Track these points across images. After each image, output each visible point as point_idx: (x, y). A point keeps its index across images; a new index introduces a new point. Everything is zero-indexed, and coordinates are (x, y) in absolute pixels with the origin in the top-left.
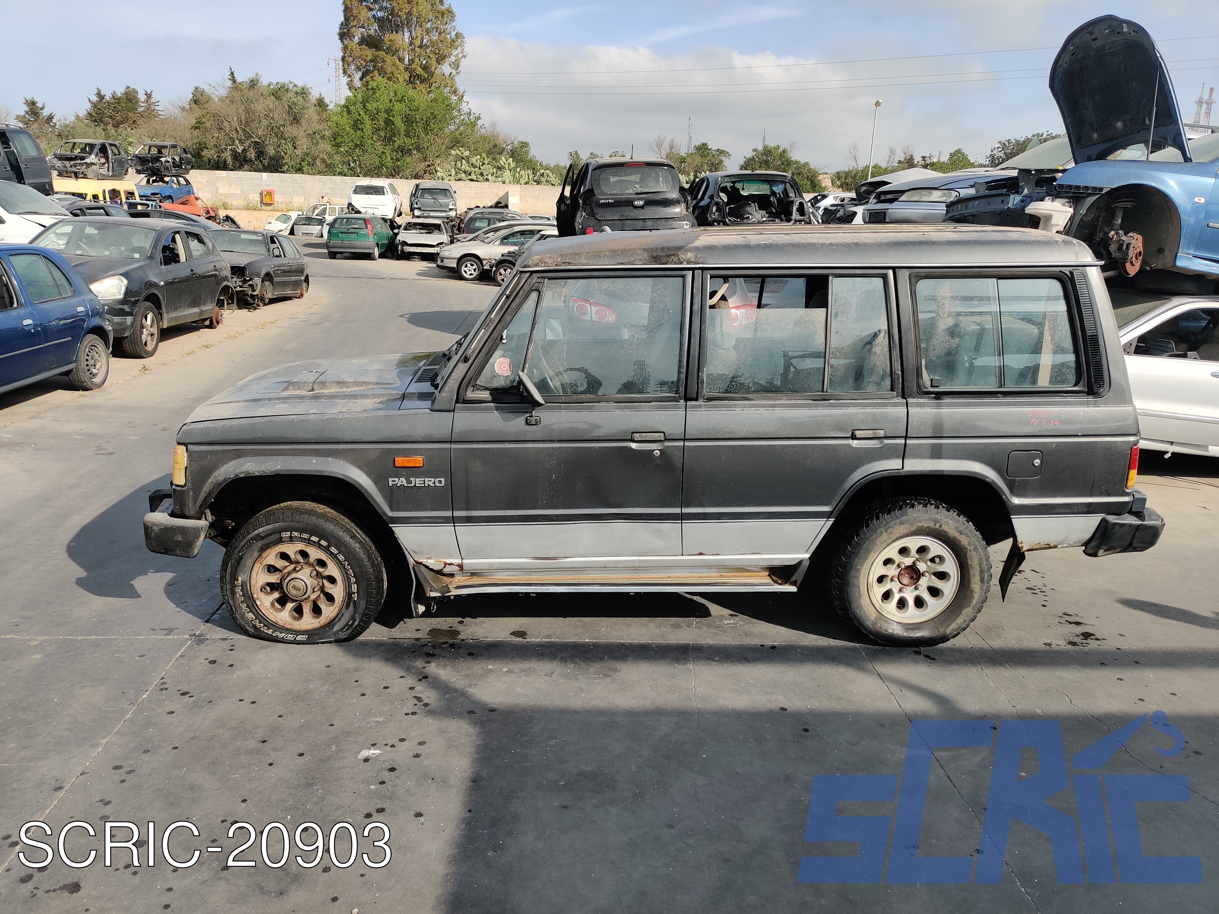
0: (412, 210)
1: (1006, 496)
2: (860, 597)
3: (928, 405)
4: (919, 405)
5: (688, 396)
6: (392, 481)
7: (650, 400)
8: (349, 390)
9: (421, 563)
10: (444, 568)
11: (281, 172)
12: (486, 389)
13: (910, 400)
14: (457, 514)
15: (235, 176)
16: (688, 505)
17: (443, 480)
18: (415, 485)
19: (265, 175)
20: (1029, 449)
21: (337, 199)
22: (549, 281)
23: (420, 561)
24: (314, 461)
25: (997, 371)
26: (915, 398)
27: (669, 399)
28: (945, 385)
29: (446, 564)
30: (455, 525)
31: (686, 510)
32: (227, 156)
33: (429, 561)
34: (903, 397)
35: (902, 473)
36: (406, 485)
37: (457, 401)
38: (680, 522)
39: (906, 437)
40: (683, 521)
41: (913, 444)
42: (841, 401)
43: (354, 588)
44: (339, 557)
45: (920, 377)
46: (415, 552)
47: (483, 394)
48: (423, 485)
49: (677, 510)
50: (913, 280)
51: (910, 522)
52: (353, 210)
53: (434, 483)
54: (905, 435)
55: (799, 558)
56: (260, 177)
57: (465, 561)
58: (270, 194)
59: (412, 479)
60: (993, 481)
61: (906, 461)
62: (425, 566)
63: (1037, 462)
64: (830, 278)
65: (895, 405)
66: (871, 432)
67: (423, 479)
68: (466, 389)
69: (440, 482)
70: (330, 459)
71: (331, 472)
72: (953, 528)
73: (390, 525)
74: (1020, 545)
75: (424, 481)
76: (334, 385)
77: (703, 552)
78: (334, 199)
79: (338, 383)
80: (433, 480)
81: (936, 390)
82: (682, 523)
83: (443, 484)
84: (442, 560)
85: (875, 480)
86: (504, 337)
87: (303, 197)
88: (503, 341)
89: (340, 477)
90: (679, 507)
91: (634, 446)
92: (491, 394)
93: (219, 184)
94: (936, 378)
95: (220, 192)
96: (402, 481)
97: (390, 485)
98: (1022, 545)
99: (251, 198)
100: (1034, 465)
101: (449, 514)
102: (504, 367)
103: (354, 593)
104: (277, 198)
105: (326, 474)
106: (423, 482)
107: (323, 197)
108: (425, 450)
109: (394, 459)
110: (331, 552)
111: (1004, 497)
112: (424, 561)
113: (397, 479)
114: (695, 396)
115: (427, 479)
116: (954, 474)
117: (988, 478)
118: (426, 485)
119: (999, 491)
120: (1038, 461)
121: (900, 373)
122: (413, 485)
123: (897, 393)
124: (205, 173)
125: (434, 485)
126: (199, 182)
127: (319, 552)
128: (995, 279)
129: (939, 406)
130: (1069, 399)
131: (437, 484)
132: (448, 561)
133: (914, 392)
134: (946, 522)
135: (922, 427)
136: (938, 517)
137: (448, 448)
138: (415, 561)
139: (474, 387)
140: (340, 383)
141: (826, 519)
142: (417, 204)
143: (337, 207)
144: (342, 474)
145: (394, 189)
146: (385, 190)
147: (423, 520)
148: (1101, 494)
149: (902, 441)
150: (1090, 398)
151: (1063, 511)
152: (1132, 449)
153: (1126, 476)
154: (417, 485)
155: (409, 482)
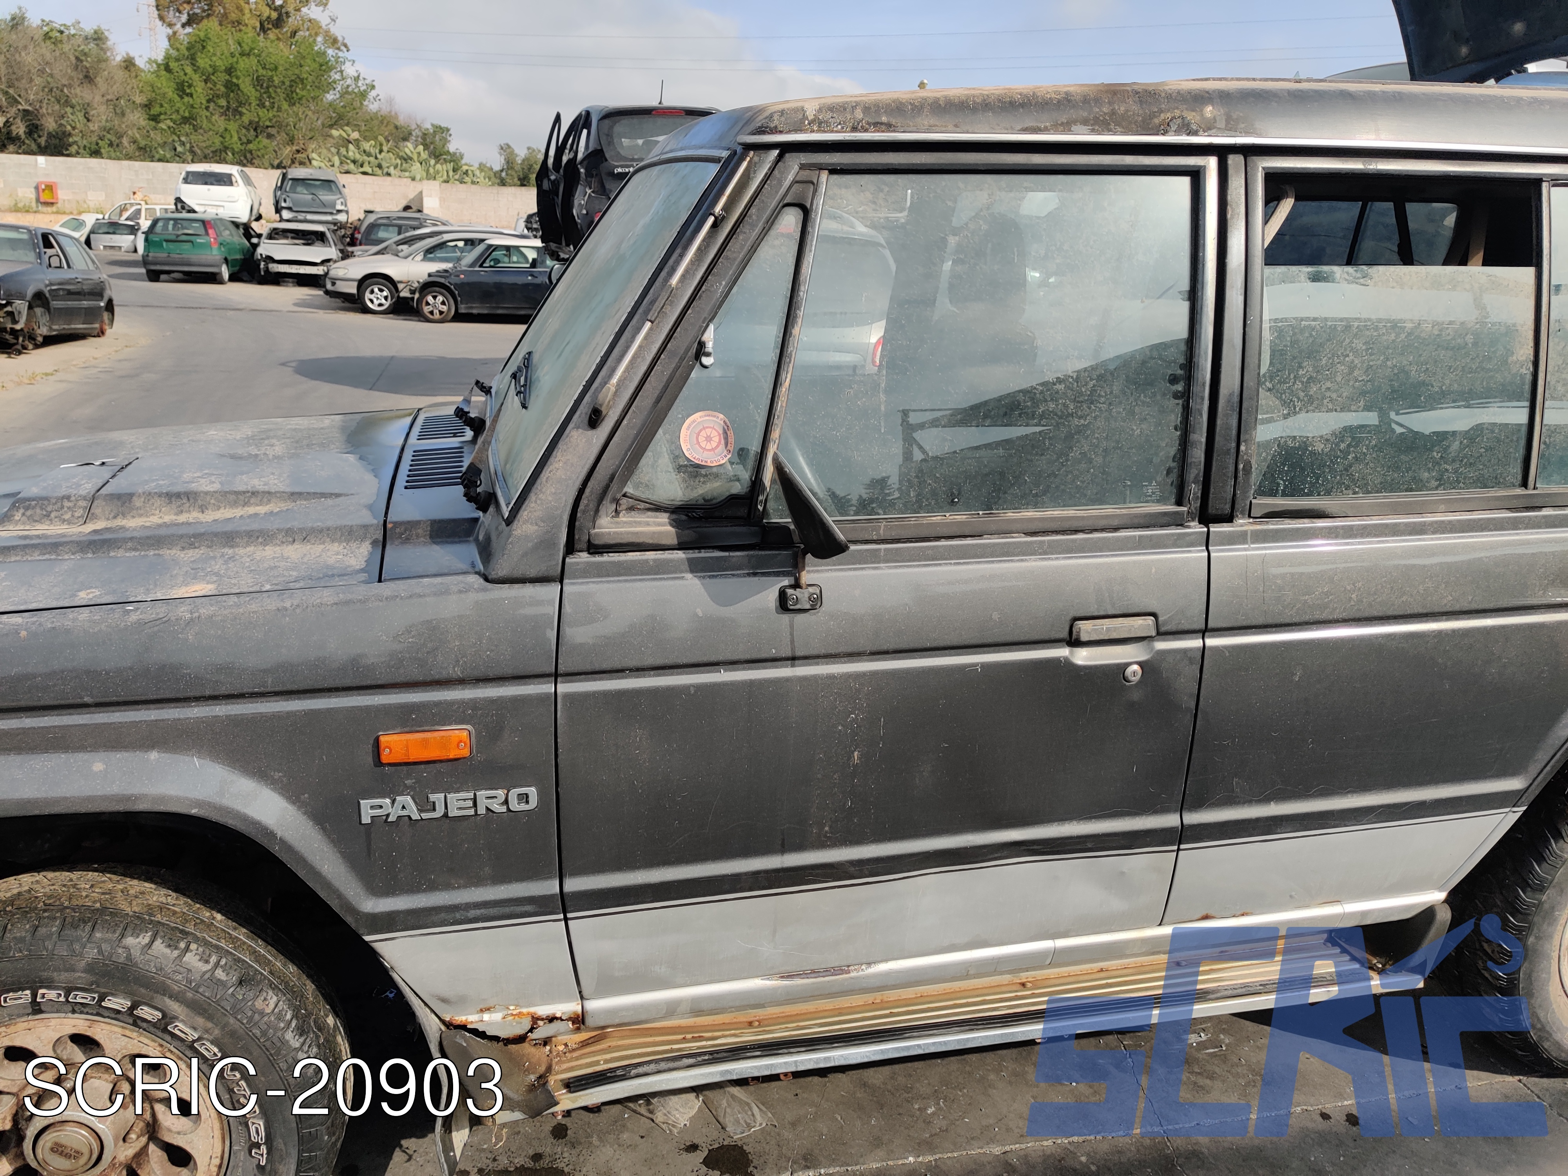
0: (278, 210)
5: (1211, 510)
6: (372, 808)
7: (1115, 523)
8: (210, 516)
9: (463, 1027)
10: (531, 1030)
11: (68, 156)
12: (657, 508)
14: (573, 885)
16: (1199, 804)
17: (532, 791)
18: (446, 815)
19: (41, 159)
21: (158, 197)
22: (835, 178)
23: (460, 1019)
24: (98, 767)
27: (1165, 520)
29: (535, 1019)
30: (569, 915)
31: (1193, 818)
33: (486, 1017)
36: (415, 816)
37: (570, 548)
38: (1174, 848)
40: (1182, 847)
42: (1566, 511)
43: (258, 1131)
44: (202, 1050)
46: (444, 1001)
47: (648, 524)
48: (472, 812)
49: (1171, 820)
52: (183, 208)
53: (506, 802)
55: (1425, 903)
56: (33, 163)
57: (593, 1005)
58: (51, 187)
59: (437, 798)
62: (475, 1032)
64: (1546, 185)
67: (470, 795)
68: (597, 511)
69: (524, 798)
70: (154, 755)
71: (162, 799)
73: (367, 938)
75: (474, 799)
76: (158, 502)
77: (1211, 912)
78: (152, 196)
79: (171, 497)
80: (501, 793)
82: (1179, 850)
83: (533, 803)
84: (525, 1010)
86: (710, 346)
87: (104, 194)
88: (706, 361)
89: (194, 811)
90: (1175, 811)
92: (675, 523)
96: (404, 806)
97: (366, 820)
99: (19, 195)
101: (551, 887)
102: (709, 439)
104: (62, 194)
105: (142, 806)
106: (470, 803)
107: (134, 193)
108: (474, 704)
109: (377, 740)
110: (173, 1035)
112: (472, 1019)
113: (388, 801)
114: (1227, 508)
115: (482, 794)
118: (482, 811)
122: (439, 812)
125: (504, 809)
127: (134, 1035)
131: (515, 805)
132: (544, 1010)
137: (547, 695)
138: (443, 1021)
139: (617, 501)
140: (178, 495)
141: (1505, 811)
142: (285, 201)
143: (158, 208)
144: (199, 804)
145: (248, 181)
146: (234, 180)
147: (472, 913)
154: (453, 813)
155: (426, 805)
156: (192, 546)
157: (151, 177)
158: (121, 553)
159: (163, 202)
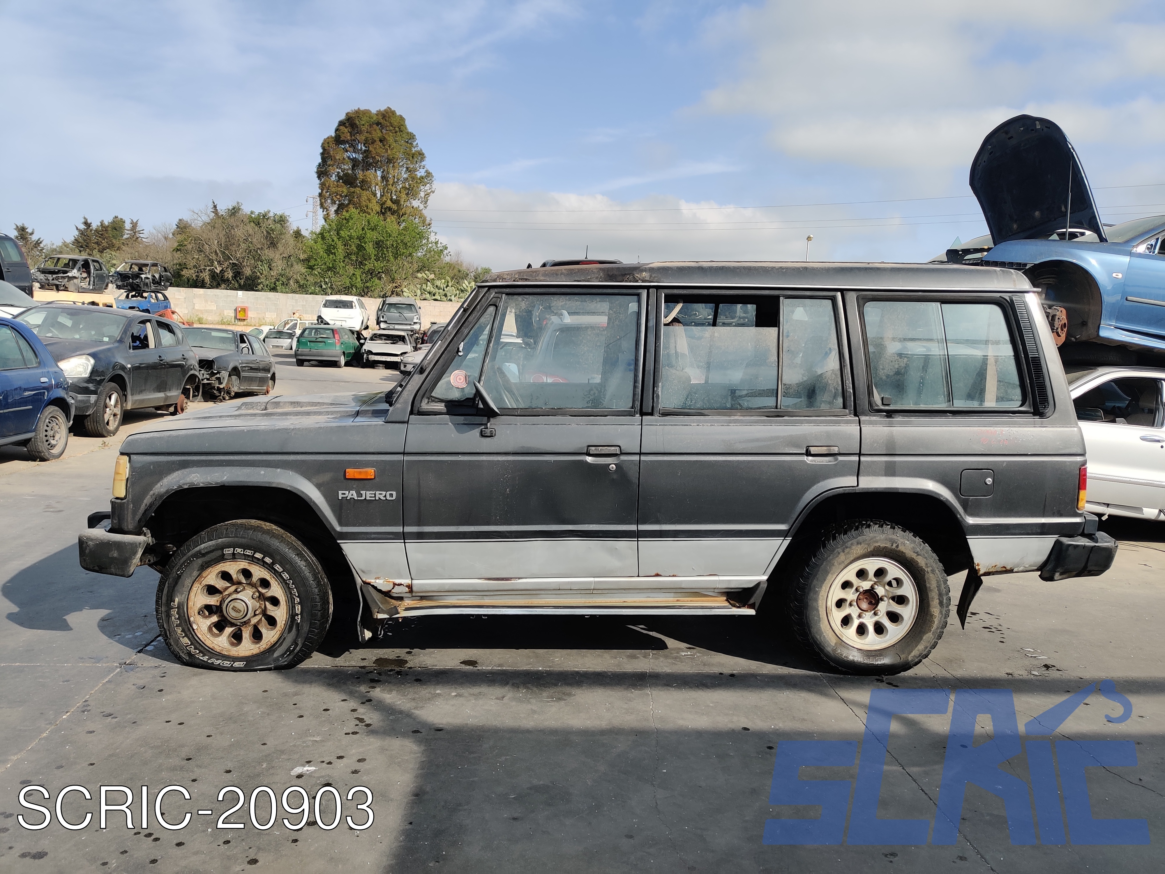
0: (378, 323)
1: (960, 515)
2: (820, 621)
3: (880, 423)
4: (871, 423)
5: (644, 411)
6: (343, 494)
7: (606, 414)
8: (303, 409)
9: (369, 584)
10: (393, 588)
11: (256, 291)
12: (441, 401)
13: (863, 418)
14: (408, 529)
15: (212, 294)
16: (644, 522)
17: (394, 493)
18: (365, 499)
19: (240, 293)
20: (980, 467)
21: (308, 315)
22: (508, 296)
23: (368, 581)
24: (262, 472)
26: (867, 416)
27: (626, 413)
28: (896, 403)
29: (395, 584)
30: (406, 541)
31: (643, 527)
32: (206, 276)
33: (377, 581)
34: (856, 415)
35: (857, 490)
36: (356, 498)
37: (412, 413)
38: (636, 539)
39: (860, 454)
40: (639, 539)
41: (866, 461)
42: (794, 418)
43: (298, 609)
44: (283, 575)
45: (871, 395)
46: (363, 572)
47: (438, 406)
48: (374, 499)
49: (633, 527)
50: (861, 302)
51: (867, 542)
52: (322, 322)
53: (385, 496)
54: (858, 452)
55: (757, 580)
56: (235, 295)
57: (415, 582)
58: (244, 310)
59: (363, 492)
60: (947, 500)
61: (861, 479)
62: (373, 586)
63: (989, 481)
64: (781, 299)
65: (848, 422)
66: (825, 448)
67: (374, 492)
68: (421, 401)
69: (391, 495)
70: (279, 470)
71: (280, 483)
72: (910, 548)
73: (339, 541)
74: (977, 568)
75: (375, 494)
76: (288, 404)
77: (660, 573)
78: (304, 315)
79: (292, 403)
80: (384, 493)
81: (887, 408)
82: (638, 541)
83: (394, 498)
84: (391, 580)
85: (831, 497)
86: (461, 349)
87: (276, 314)
88: (460, 354)
89: (288, 488)
90: (635, 524)
91: (589, 459)
92: (446, 406)
93: (196, 301)
94: (887, 396)
95: (196, 308)
96: (352, 494)
97: (340, 498)
98: (979, 567)
99: (225, 314)
100: (986, 484)
101: (399, 529)
102: (460, 379)
103: (297, 615)
104: (251, 314)
105: (274, 485)
106: (373, 495)
107: (294, 314)
108: (377, 461)
109: (345, 471)
110: (275, 570)
111: (959, 516)
112: (372, 581)
113: (348, 492)
114: (650, 411)
115: (378, 493)
116: (908, 491)
117: (942, 496)
118: (377, 498)
119: (953, 509)
120: (990, 479)
121: (852, 391)
122: (363, 498)
123: (850, 410)
124: (183, 291)
125: (385, 499)
126: (176, 298)
127: (263, 570)
128: (939, 303)
129: (891, 424)
130: (1016, 419)
131: (388, 498)
132: (397, 581)
133: (865, 410)
134: (902, 542)
135: (876, 445)
136: (894, 537)
137: (401, 460)
138: (363, 581)
139: (429, 399)
140: (294, 403)
141: (783, 538)
142: (383, 317)
143: (307, 322)
144: (290, 486)
145: (362, 306)
146: (354, 305)
147: (373, 536)
148: (1053, 515)
149: (856, 458)
150: (1037, 419)
151: (1017, 531)
152: (1080, 469)
153: (1076, 497)
154: (368, 498)
155: (359, 495)
156: (297, 415)
157: (305, 304)
158: (275, 417)
159: (311, 319)
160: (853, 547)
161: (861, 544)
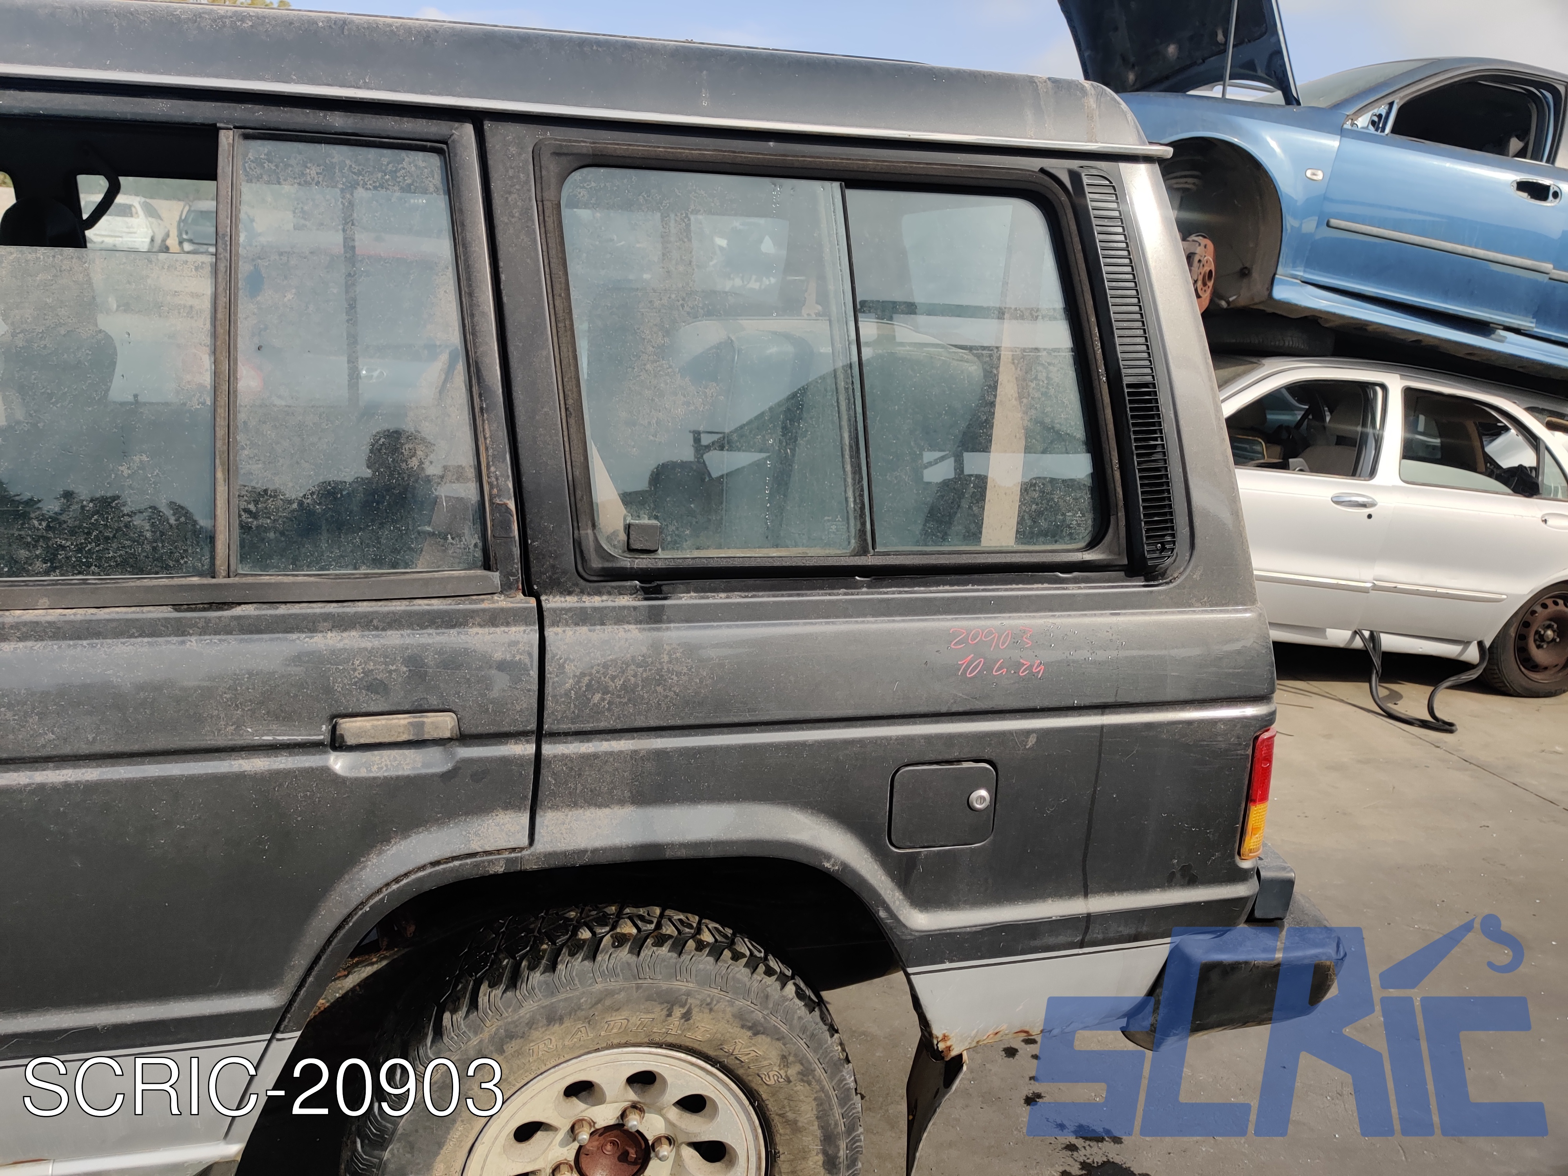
1: (888, 909)
3: (620, 617)
4: (583, 617)
13: (552, 602)
20: (956, 754)
25: (851, 500)
26: (570, 593)
28: (675, 545)
34: (529, 591)
35: (530, 860)
39: (540, 735)
41: (564, 758)
42: (282, 610)
45: (584, 520)
50: (550, 168)
51: (581, 1014)
54: (533, 726)
55: (198, 1160)
60: (845, 867)
61: (547, 820)
63: (981, 797)
65: (494, 619)
66: (403, 720)
72: (729, 1016)
74: (941, 1046)
81: (642, 562)
85: (431, 892)
94: (645, 521)
98: (949, 1043)
100: (970, 807)
111: (882, 914)
116: (712, 853)
117: (828, 857)
119: (865, 896)
120: (983, 793)
121: (512, 505)
123: (506, 575)
128: (836, 185)
129: (655, 617)
130: (1073, 590)
133: (564, 572)
134: (703, 1001)
135: (597, 697)
136: (681, 985)
141: (268, 1036)
142: (187, 233)
145: (151, 212)
146: (133, 209)
148: (1169, 881)
149: (529, 749)
150: (1135, 587)
151: (1062, 939)
152: (1257, 738)
153: (1239, 826)
160: (535, 1034)
161: (561, 1020)
